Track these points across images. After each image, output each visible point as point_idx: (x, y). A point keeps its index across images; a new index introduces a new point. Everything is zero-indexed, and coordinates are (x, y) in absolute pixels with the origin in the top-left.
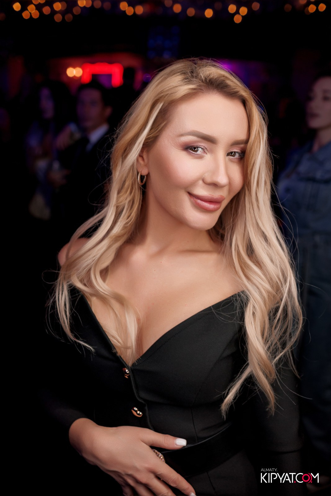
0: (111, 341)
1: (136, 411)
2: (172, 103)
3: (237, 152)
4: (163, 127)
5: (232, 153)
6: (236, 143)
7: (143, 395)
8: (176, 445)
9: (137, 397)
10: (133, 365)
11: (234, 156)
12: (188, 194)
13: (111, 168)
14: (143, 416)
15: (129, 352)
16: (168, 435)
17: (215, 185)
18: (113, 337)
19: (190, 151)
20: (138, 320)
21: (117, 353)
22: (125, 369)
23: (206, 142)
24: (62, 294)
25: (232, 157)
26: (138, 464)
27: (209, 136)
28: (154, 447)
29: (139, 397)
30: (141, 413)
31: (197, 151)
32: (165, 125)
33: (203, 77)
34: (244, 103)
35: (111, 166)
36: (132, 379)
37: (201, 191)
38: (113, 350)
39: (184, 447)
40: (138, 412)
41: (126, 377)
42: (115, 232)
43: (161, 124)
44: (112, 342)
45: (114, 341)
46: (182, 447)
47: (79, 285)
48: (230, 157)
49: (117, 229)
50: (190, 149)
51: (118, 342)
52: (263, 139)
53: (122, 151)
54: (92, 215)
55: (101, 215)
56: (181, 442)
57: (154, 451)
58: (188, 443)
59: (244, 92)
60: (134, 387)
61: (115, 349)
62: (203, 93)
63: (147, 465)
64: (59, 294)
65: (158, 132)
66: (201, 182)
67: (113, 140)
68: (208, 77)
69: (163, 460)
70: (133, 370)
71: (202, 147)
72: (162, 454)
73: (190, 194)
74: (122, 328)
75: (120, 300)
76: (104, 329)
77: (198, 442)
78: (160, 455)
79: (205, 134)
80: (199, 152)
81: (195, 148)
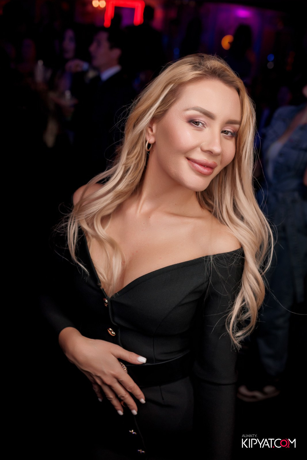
0: (99, 276)
1: (111, 331)
2: (182, 84)
3: (230, 132)
4: (172, 103)
5: (225, 131)
6: (230, 122)
7: (117, 320)
8: (138, 361)
9: (112, 321)
10: (112, 297)
11: (227, 134)
12: (186, 159)
13: (125, 132)
14: (115, 335)
15: (111, 287)
16: (133, 353)
17: (210, 153)
18: (101, 274)
19: (193, 124)
20: (123, 262)
21: (101, 286)
22: (106, 299)
23: (207, 117)
24: (73, 225)
25: (225, 134)
26: (106, 370)
27: (209, 112)
28: (121, 360)
29: (114, 322)
30: (114, 333)
31: (198, 125)
32: (175, 101)
33: (209, 66)
34: (238, 91)
35: (125, 131)
36: (109, 307)
37: (199, 156)
38: (98, 284)
39: (144, 364)
40: (113, 332)
41: (106, 305)
42: (119, 188)
43: (171, 100)
44: (99, 278)
45: (100, 277)
46: (142, 363)
47: (85, 226)
48: (224, 134)
49: (121, 186)
50: (193, 123)
51: (104, 278)
52: (252, 122)
53: (135, 120)
54: (103, 171)
55: (110, 171)
56: (142, 360)
57: (120, 363)
58: (147, 361)
59: (240, 83)
60: (110, 314)
61: (100, 283)
62: (207, 78)
63: (112, 372)
64: (71, 224)
65: (168, 106)
66: (199, 149)
67: (129, 110)
68: (213, 66)
69: (126, 371)
70: (111, 301)
71: (203, 122)
72: (125, 366)
73: (188, 159)
74: (109, 267)
75: (113, 244)
76: (95, 266)
77: (156, 363)
78: (125, 367)
79: (207, 111)
80: (199, 126)
81: (196, 122)
